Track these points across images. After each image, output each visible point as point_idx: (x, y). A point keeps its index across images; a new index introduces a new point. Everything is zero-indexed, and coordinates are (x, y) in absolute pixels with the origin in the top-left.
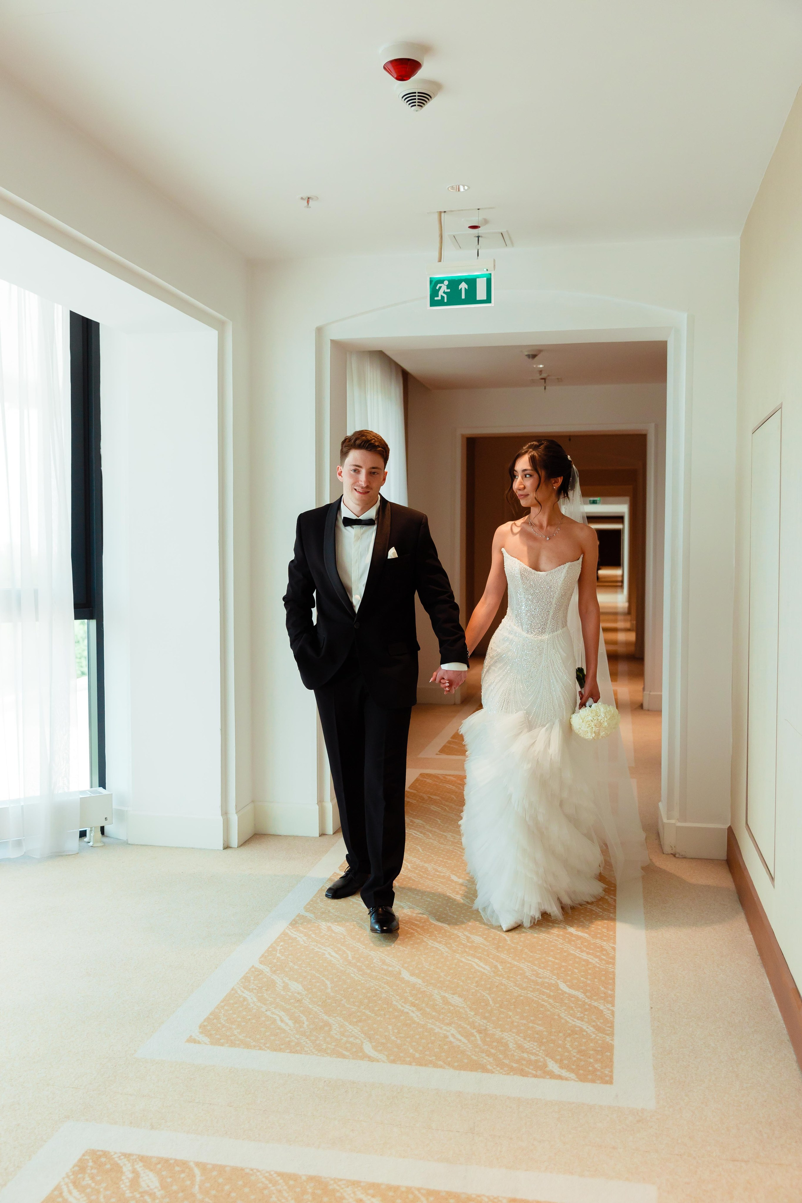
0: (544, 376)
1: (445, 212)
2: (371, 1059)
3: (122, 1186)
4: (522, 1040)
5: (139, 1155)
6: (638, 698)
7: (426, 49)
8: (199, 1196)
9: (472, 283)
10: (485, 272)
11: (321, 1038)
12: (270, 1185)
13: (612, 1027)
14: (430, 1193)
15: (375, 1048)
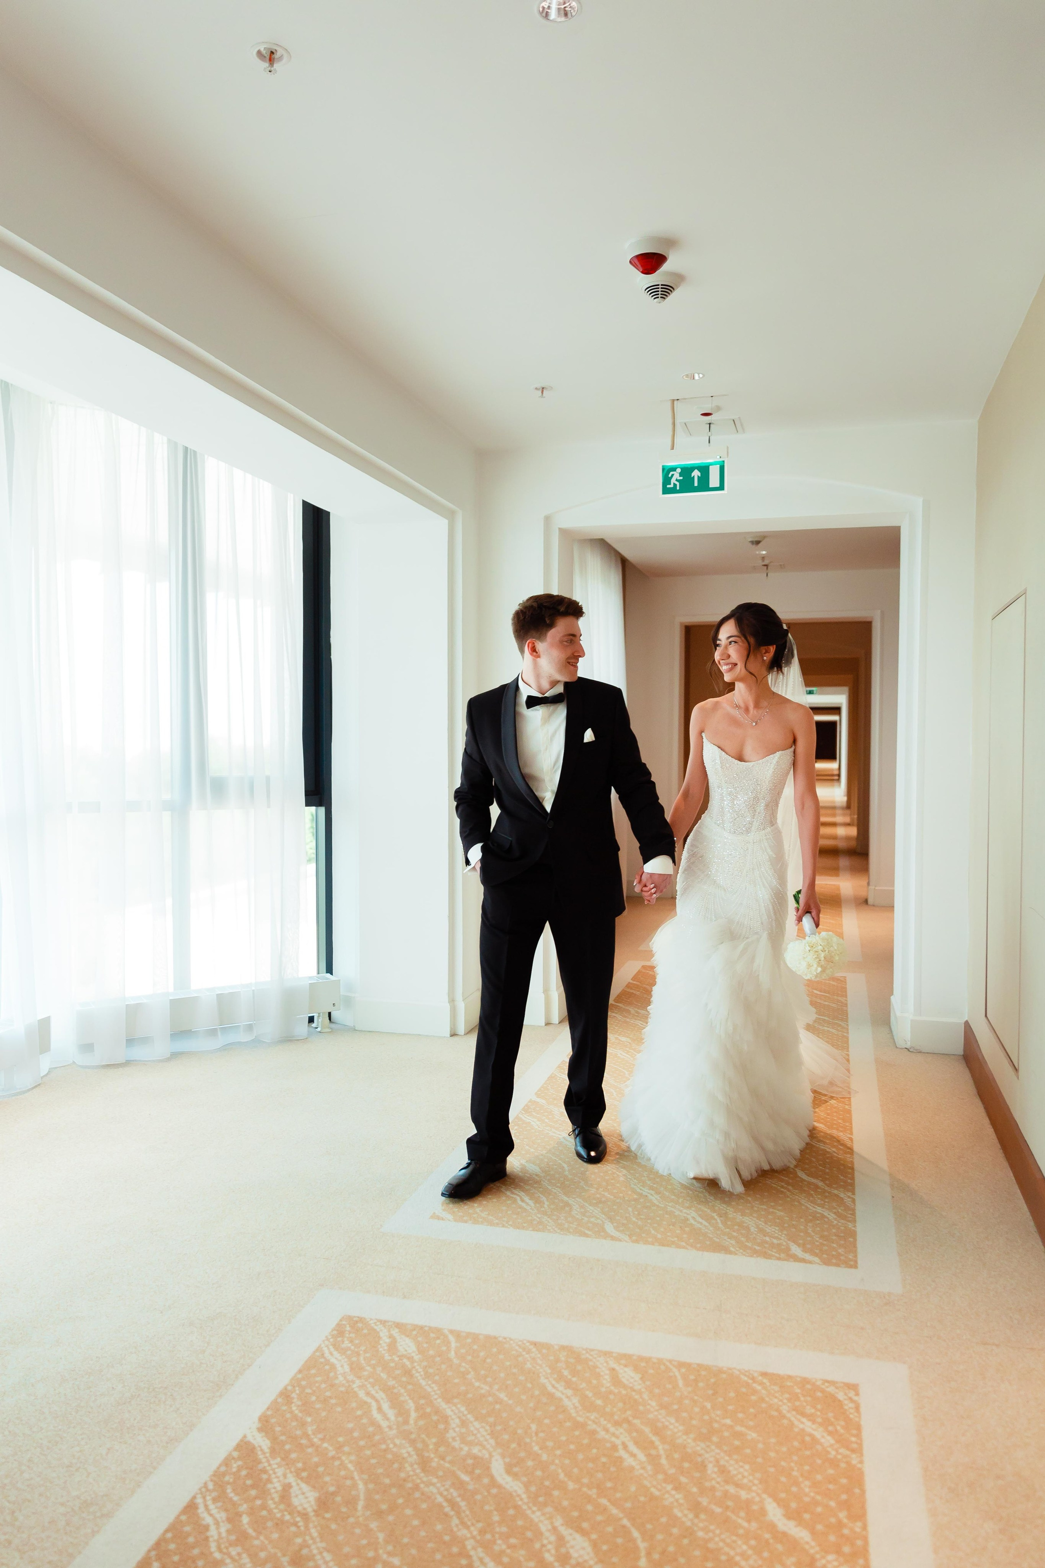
0: (766, 562)
1: (678, 400)
2: (613, 1238)
3: (380, 1349)
4: (763, 1224)
5: (394, 1322)
6: (863, 893)
7: (671, 243)
8: (456, 1361)
9: (705, 470)
10: (718, 459)
11: (562, 1218)
12: (524, 1353)
13: (854, 1214)
14: (681, 1365)
15: (616, 1228)
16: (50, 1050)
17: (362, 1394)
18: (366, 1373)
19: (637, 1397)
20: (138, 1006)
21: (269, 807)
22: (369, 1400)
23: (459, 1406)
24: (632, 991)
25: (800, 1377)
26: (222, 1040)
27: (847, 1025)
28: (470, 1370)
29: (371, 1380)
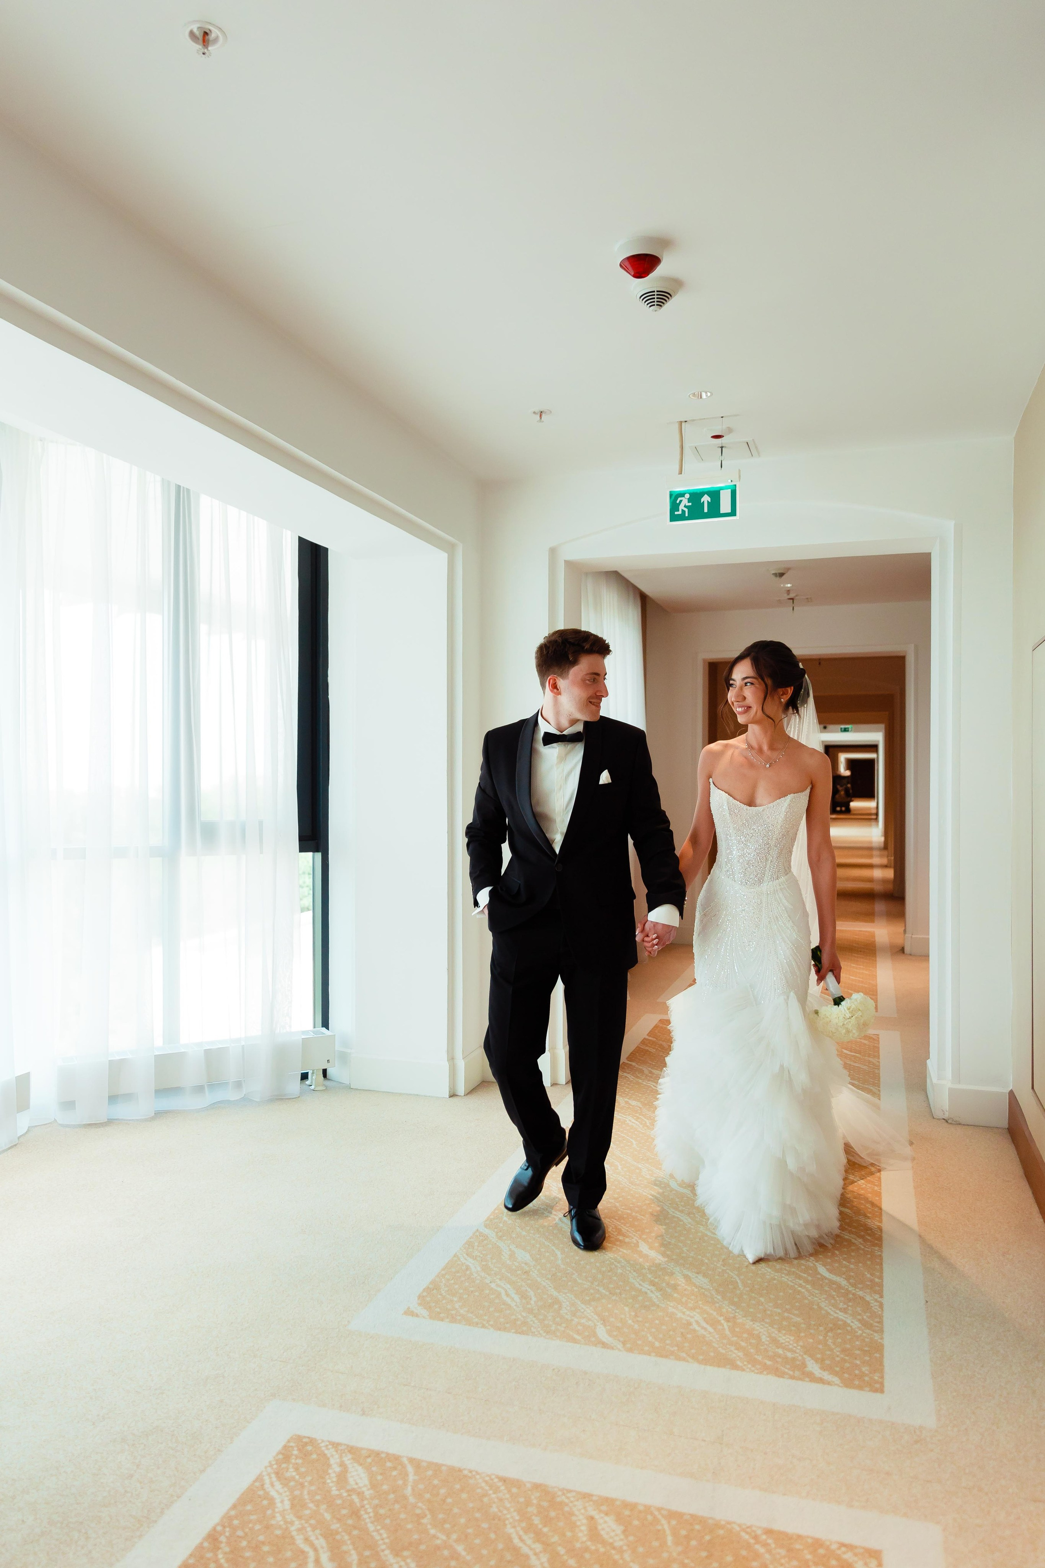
0: (791, 596)
1: (686, 421)
2: (604, 1345)
3: (329, 1481)
4: (776, 1332)
5: (348, 1446)
6: (899, 941)
7: (666, 243)
8: (412, 1500)
9: (715, 495)
10: (729, 483)
11: (550, 1318)
12: (491, 1492)
13: (881, 1322)
14: (672, 1515)
15: (609, 1333)
16: (29, 1108)
17: (299, 1540)
18: (307, 1512)
19: (617, 1557)
20: (122, 1061)
21: (261, 853)
22: (307, 1548)
23: (409, 1561)
24: (647, 1048)
25: (812, 1538)
26: (209, 1098)
27: (879, 1091)
28: (427, 1512)
29: (313, 1522)
